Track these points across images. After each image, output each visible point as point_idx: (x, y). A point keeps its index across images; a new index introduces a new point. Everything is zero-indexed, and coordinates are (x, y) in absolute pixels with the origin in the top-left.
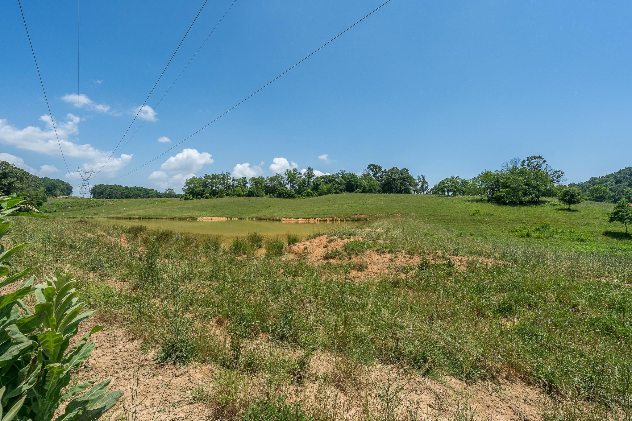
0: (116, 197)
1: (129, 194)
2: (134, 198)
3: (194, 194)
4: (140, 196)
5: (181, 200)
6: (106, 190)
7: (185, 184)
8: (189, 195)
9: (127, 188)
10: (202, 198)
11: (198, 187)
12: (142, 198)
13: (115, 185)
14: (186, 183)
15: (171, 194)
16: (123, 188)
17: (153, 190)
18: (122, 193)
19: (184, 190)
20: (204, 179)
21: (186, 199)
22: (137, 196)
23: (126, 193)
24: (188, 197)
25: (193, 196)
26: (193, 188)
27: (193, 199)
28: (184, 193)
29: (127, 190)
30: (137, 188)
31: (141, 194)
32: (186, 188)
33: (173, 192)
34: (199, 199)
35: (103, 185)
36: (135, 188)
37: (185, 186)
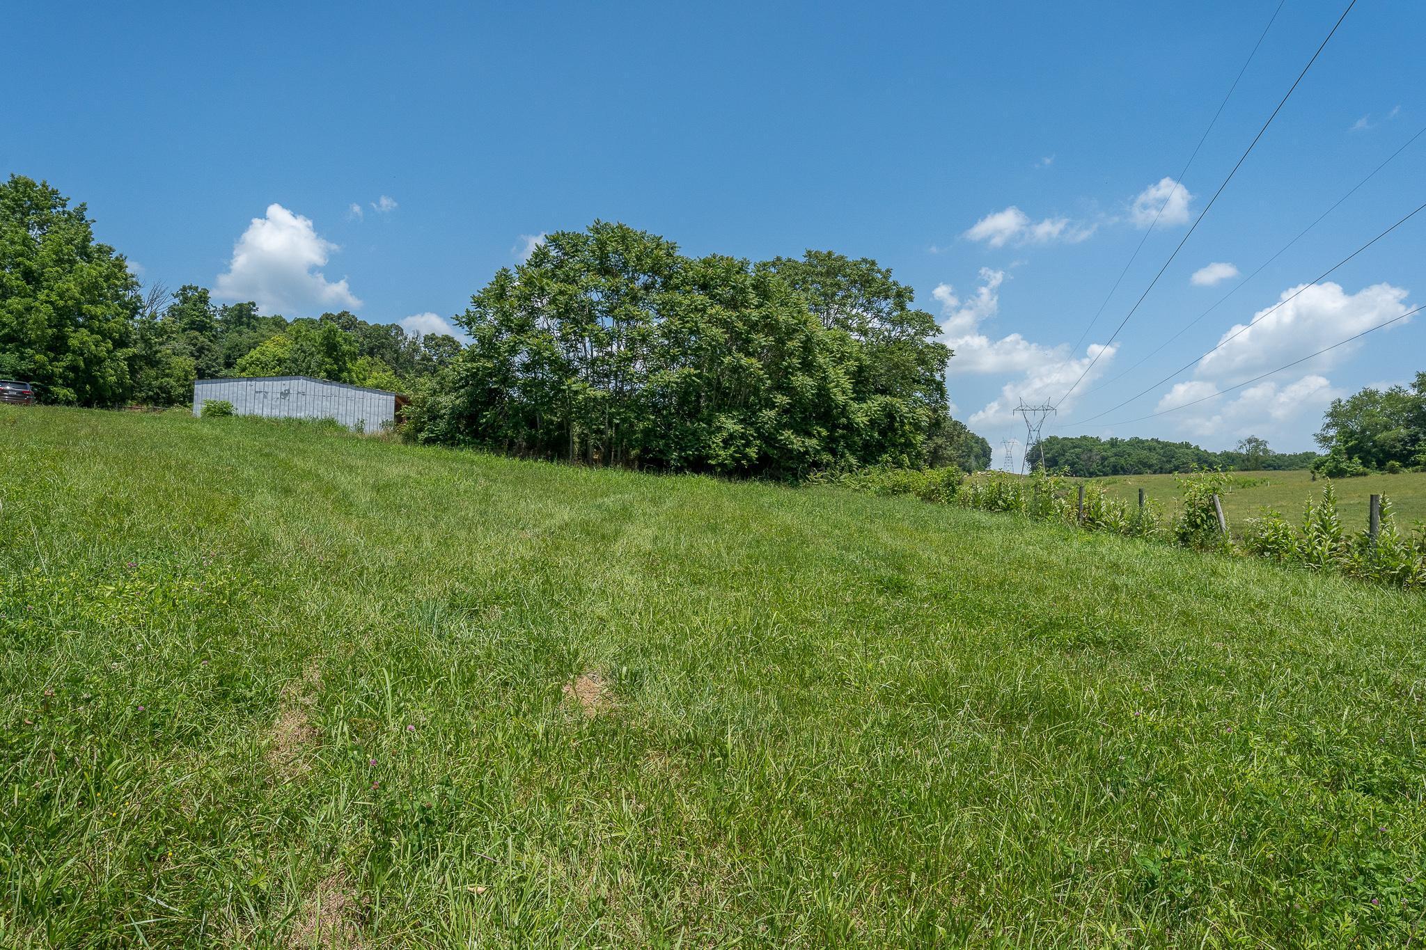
0: (1088, 470)
1: (1122, 461)
2: (1136, 473)
3: (1369, 452)
4: (1150, 467)
5: (1314, 479)
6: (1064, 451)
7: (1328, 420)
8: (1350, 459)
9: (1113, 443)
10: (1406, 466)
11: (1387, 427)
12: (1155, 472)
13: (1084, 438)
14: (1331, 415)
15: (1257, 459)
16: (1104, 444)
17: (1187, 446)
18: (1104, 459)
19: (1324, 440)
20: (1413, 392)
21: (1337, 473)
22: (1142, 467)
23: (1113, 460)
24: (1343, 466)
25: (1365, 463)
26: (1363, 431)
27: (1365, 474)
28: (1323, 452)
29: (1114, 450)
30: (1142, 442)
31: (1154, 459)
32: (1332, 432)
33: (1265, 451)
34: (1393, 471)
35: (1055, 438)
36: (1137, 443)
37: (1328, 426)
